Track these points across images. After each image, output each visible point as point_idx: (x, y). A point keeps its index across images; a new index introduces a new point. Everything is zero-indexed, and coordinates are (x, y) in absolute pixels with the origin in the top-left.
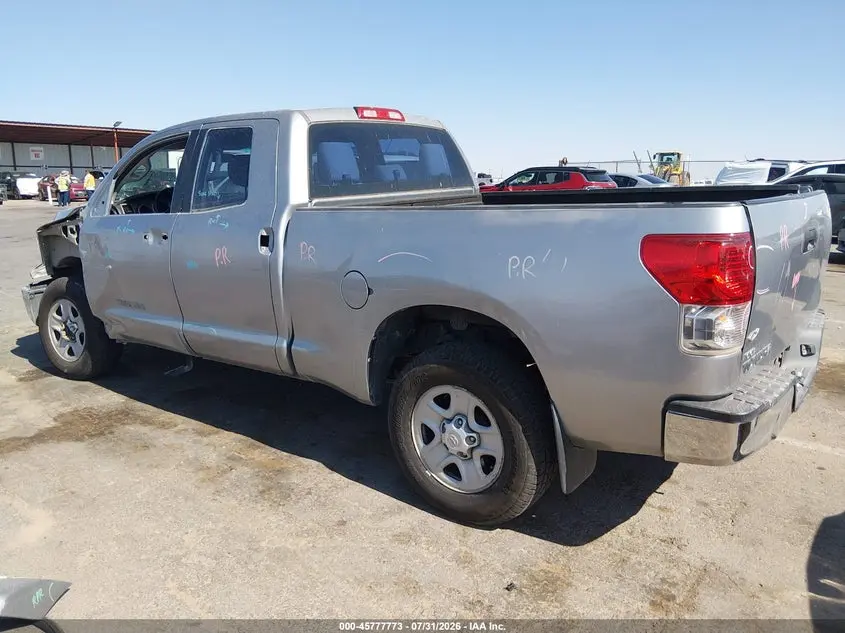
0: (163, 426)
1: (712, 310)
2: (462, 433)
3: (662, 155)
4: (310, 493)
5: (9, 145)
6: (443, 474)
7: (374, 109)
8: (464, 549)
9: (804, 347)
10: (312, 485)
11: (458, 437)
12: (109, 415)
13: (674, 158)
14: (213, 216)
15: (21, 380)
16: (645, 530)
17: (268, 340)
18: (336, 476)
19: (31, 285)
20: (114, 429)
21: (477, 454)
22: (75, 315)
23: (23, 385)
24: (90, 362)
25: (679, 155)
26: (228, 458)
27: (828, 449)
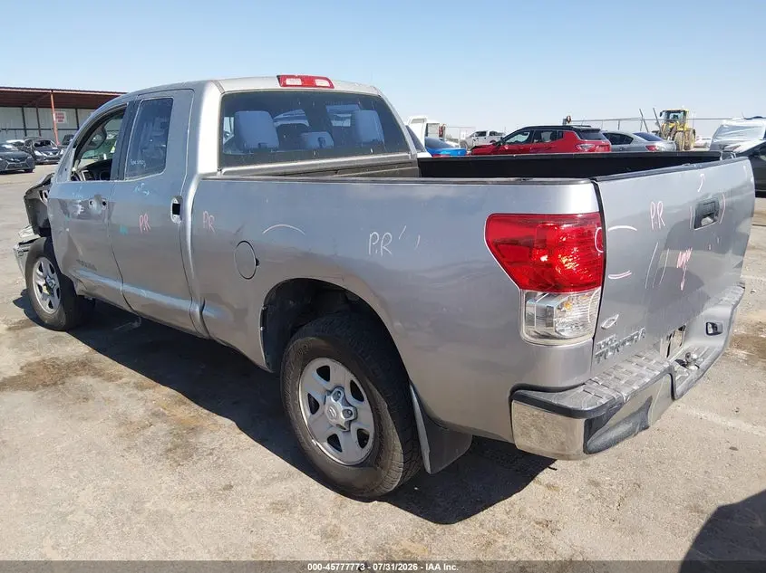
0: (110, 378)
1: (554, 296)
2: (340, 406)
3: (669, 112)
4: (211, 454)
5: (74, 110)
6: (326, 444)
7: (299, 77)
8: (335, 521)
9: (710, 326)
10: (217, 445)
11: (335, 410)
12: (69, 366)
13: (680, 115)
14: (139, 183)
15: (10, 329)
16: (524, 509)
17: (184, 305)
18: (244, 436)
19: (20, 244)
20: (67, 380)
21: (354, 427)
22: (53, 273)
23: (11, 334)
24: (64, 315)
25: (685, 113)
26: (153, 414)
27: (748, 427)
